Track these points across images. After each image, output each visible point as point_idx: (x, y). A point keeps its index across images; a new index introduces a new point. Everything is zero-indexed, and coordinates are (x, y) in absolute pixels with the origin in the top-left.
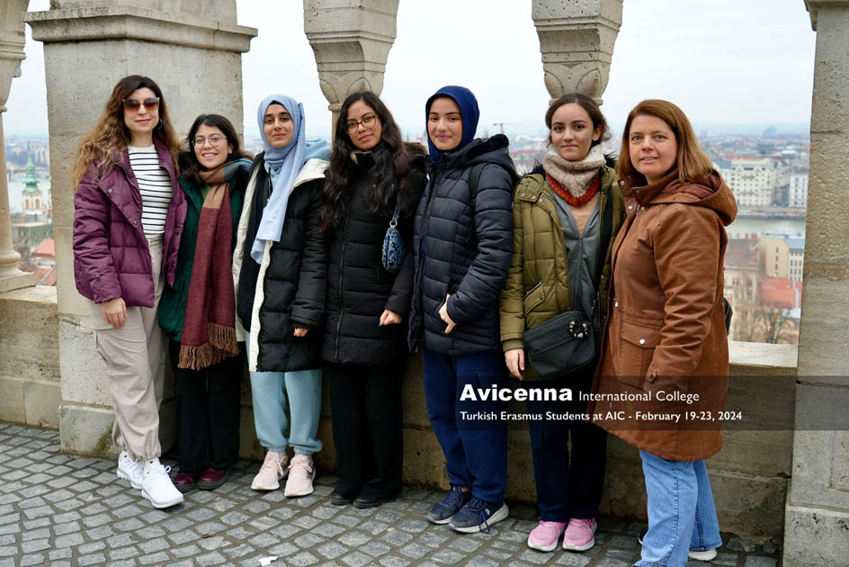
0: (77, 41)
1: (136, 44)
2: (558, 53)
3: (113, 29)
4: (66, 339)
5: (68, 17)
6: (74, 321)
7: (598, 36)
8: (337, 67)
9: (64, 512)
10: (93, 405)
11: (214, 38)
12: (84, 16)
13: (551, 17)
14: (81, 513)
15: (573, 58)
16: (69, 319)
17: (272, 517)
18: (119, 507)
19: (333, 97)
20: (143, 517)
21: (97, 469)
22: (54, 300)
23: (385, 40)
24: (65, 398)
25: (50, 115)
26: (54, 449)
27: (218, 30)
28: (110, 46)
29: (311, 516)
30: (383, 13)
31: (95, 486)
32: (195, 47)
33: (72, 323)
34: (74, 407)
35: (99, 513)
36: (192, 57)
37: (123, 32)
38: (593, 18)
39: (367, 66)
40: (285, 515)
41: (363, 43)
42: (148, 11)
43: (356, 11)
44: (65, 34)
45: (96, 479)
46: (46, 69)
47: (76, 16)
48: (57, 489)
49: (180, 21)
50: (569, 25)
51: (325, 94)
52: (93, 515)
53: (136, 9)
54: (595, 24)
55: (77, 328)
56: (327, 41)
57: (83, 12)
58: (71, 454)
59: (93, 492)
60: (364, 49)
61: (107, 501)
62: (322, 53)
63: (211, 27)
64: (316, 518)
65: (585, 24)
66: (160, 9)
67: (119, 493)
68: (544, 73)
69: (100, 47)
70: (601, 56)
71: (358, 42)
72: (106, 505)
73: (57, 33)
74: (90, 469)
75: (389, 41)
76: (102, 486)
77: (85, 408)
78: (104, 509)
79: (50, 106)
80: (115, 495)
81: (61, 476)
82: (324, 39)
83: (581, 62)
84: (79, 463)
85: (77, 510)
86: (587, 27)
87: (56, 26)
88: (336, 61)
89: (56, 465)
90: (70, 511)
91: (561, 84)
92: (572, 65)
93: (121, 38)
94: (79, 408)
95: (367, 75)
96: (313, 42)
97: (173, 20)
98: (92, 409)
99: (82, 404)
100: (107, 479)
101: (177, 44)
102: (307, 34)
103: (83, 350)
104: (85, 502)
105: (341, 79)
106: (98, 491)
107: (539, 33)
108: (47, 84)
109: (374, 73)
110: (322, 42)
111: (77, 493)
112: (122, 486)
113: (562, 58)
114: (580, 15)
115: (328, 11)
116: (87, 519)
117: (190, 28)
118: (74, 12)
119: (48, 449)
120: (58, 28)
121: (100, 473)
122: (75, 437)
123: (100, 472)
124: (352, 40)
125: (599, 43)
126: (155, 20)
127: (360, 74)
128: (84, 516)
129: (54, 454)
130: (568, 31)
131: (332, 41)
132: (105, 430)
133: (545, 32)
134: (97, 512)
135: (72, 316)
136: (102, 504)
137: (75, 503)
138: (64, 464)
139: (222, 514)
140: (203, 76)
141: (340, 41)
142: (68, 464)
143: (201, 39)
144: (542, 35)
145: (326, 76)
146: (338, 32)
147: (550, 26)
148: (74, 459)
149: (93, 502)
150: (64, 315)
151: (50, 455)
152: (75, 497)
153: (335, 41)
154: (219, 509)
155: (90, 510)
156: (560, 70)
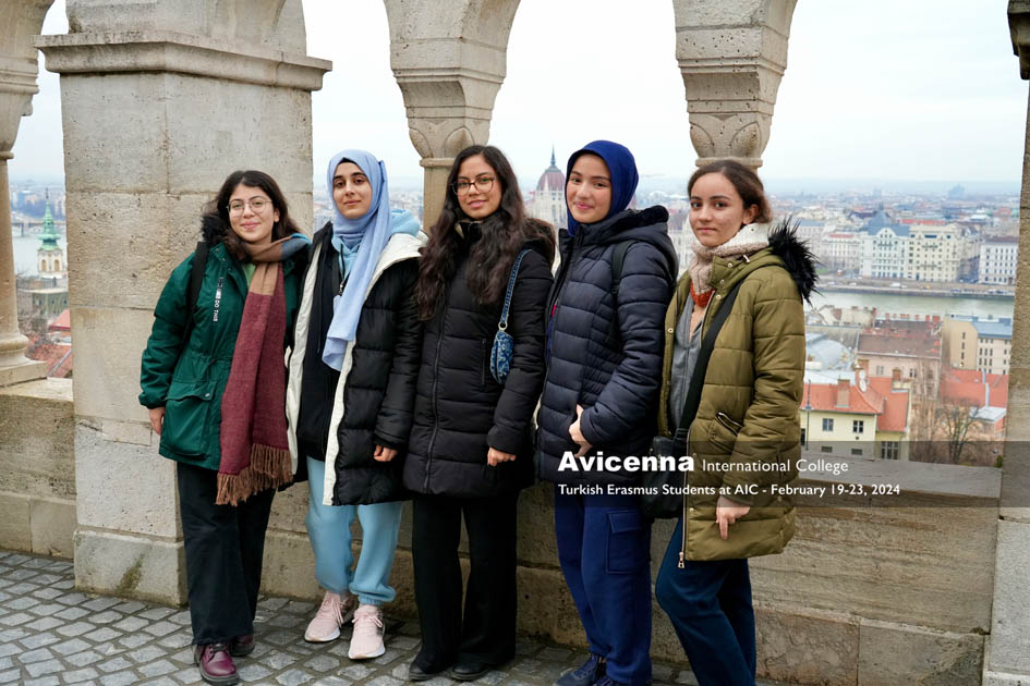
0: (103, 73)
1: (178, 79)
2: (707, 101)
3: (148, 59)
4: (84, 447)
5: (91, 43)
6: (95, 425)
7: (758, 81)
8: (431, 113)
9: (77, 668)
10: (117, 531)
11: (277, 72)
12: (112, 42)
13: (700, 57)
14: (99, 671)
15: (726, 107)
16: (88, 423)
17: (341, 676)
18: (148, 663)
19: (426, 148)
20: (178, 676)
21: (121, 613)
22: (70, 398)
23: (492, 79)
24: (82, 522)
25: (67, 166)
26: (67, 585)
27: (281, 63)
28: (145, 81)
29: (391, 676)
30: (490, 47)
31: (117, 634)
32: (253, 83)
33: (92, 428)
34: (92, 534)
35: (122, 670)
36: (250, 95)
37: (161, 63)
38: (752, 58)
39: (469, 112)
40: (358, 674)
41: (463, 83)
42: (193, 37)
43: (456, 44)
44: (88, 64)
45: (118, 626)
46: (63, 107)
47: (102, 42)
48: (69, 639)
49: (233, 51)
50: (722, 67)
51: (415, 146)
52: (114, 672)
53: (179, 35)
54: (755, 66)
55: (98, 434)
56: (418, 80)
57: (111, 37)
58: (87, 594)
59: (115, 642)
60: (465, 91)
61: (133, 655)
62: (412, 94)
63: (273, 59)
64: (396, 678)
65: (742, 67)
66: (208, 35)
67: (148, 643)
68: (689, 125)
69: (131, 80)
70: (761, 107)
71: (458, 82)
72: (131, 660)
73: (77, 63)
74: (111, 613)
75: (497, 80)
76: (126, 634)
77: (107, 535)
78: (129, 665)
79: (67, 154)
80: (143, 646)
81: (75, 621)
82: (415, 77)
83: (736, 113)
84: (99, 604)
85: (93, 665)
86: (743, 70)
87: (76, 53)
88: (431, 105)
89: (68, 606)
90: (85, 667)
91: (711, 139)
92: (724, 116)
93: (158, 71)
94: (99, 535)
95: (468, 123)
96: (401, 80)
97: (225, 49)
98: (115, 536)
99: (102, 530)
100: (132, 625)
101: (230, 80)
102: (394, 70)
103: (106, 461)
104: (104, 655)
105: (436, 128)
106: (121, 641)
107: (684, 75)
108: (64, 126)
109: (478, 120)
110: (413, 80)
111: (94, 643)
112: (152, 635)
113: (713, 107)
114: (735, 54)
115: (421, 42)
116: (106, 677)
117: (247, 59)
118: (99, 38)
119: (59, 586)
120: (79, 57)
121: (124, 618)
122: (93, 571)
123: (125, 616)
124: (451, 79)
125: (759, 89)
126: (202, 49)
127: (460, 121)
128: (102, 673)
129: (67, 593)
131: (425, 80)
132: (132, 563)
133: (691, 75)
134: (119, 668)
135: (91, 419)
136: (126, 659)
137: (91, 657)
138: (79, 606)
139: (278, 672)
140: (262, 119)
141: (435, 80)
142: (84, 606)
143: (260, 74)
144: (690, 80)
145: (417, 123)
146: (433, 69)
147: (697, 67)
148: (91, 600)
149: (115, 656)
150: (80, 417)
151: (60, 594)
152: (91, 649)
153: (429, 80)
154: (274, 666)
155: (110, 666)
156: (711, 123)
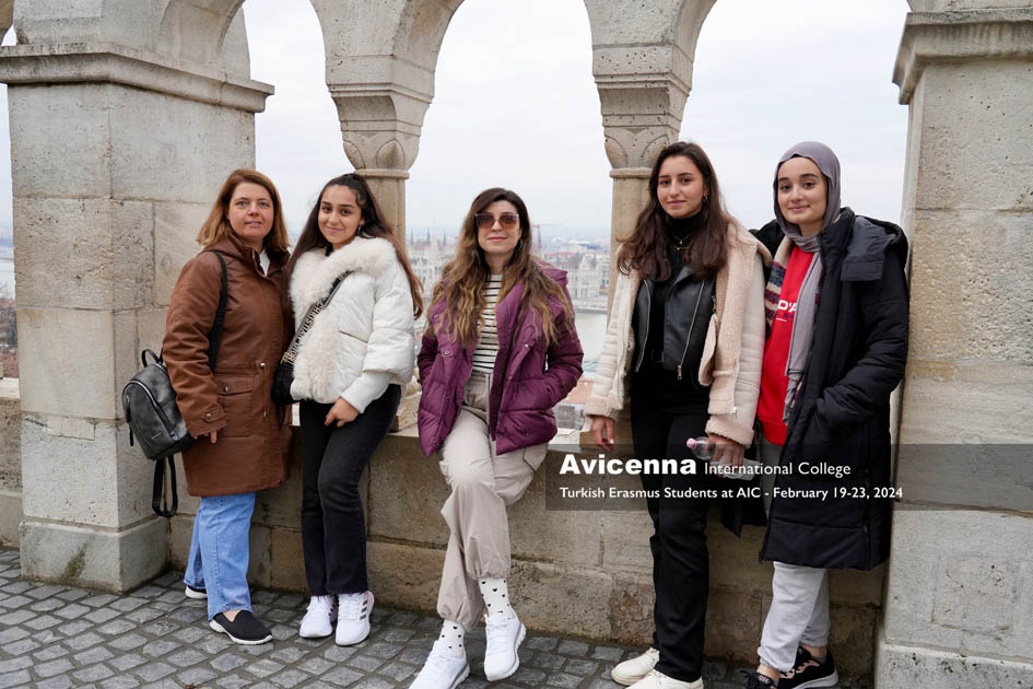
0: (48, 84)
1: (121, 90)
2: (621, 116)
3: (92, 70)
4: (29, 442)
5: (38, 54)
6: (40, 421)
7: (668, 96)
8: (364, 126)
9: (14, 657)
10: (62, 522)
11: (221, 92)
12: (57, 53)
13: (615, 73)
14: (34, 659)
15: (638, 122)
16: (34, 418)
17: (274, 660)
18: (84, 650)
19: (358, 159)
20: (113, 663)
21: (63, 600)
22: (16, 395)
23: (421, 97)
24: (28, 512)
25: (14, 173)
26: (13, 574)
27: (225, 83)
28: (89, 91)
29: (323, 658)
30: (419, 67)
31: (57, 622)
32: (197, 100)
33: (38, 423)
34: (38, 524)
35: (57, 658)
36: (194, 112)
37: (104, 74)
38: (663, 74)
39: (399, 126)
40: (291, 657)
41: (395, 98)
42: (137, 51)
43: (388, 61)
44: (34, 75)
45: (59, 613)
46: (11, 117)
47: (47, 53)
48: (9, 627)
49: (178, 67)
50: (635, 82)
51: (349, 158)
52: (49, 661)
53: (122, 47)
54: (666, 82)
55: (44, 429)
56: (352, 95)
57: (56, 48)
58: (33, 581)
59: (54, 630)
60: (396, 106)
61: (70, 642)
62: (347, 109)
63: (218, 79)
64: (328, 660)
65: (654, 82)
66: (153, 51)
67: (87, 630)
68: (604, 138)
69: (76, 91)
70: (671, 121)
71: (389, 97)
72: (68, 647)
73: (24, 73)
74: (54, 600)
75: (426, 99)
76: (66, 621)
77: (51, 526)
78: (65, 652)
79: (14, 161)
80: (82, 633)
81: (17, 609)
82: (348, 92)
83: (648, 127)
84: (43, 591)
85: (30, 654)
86: (656, 85)
87: (24, 64)
88: (361, 116)
89: (12, 595)
90: (20, 656)
91: (624, 152)
92: (636, 130)
93: (101, 82)
94: (44, 526)
95: (399, 136)
96: (336, 95)
97: (169, 65)
98: (60, 527)
99: (48, 520)
100: (74, 612)
101: (175, 96)
102: (329, 85)
103: (50, 456)
104: (41, 643)
105: (368, 141)
106: (60, 629)
107: (599, 90)
108: (11, 135)
109: (408, 135)
110: (347, 95)
111: (33, 631)
112: (91, 622)
113: (626, 121)
114: (649, 71)
115: (354, 59)
116: (40, 666)
117: (191, 77)
118: (44, 49)
119: (6, 574)
120: (25, 67)
121: (66, 605)
122: (39, 560)
123: (67, 603)
124: (382, 94)
125: (669, 104)
126: (146, 63)
127: (390, 135)
128: (37, 662)
129: (12, 581)
130: (633, 89)
131: (358, 95)
132: (76, 552)
133: (606, 90)
134: (54, 656)
135: (37, 415)
136: (63, 646)
137: (28, 645)
138: (22, 594)
139: (213, 657)
140: (206, 135)
141: (368, 94)
142: (29, 593)
143: (203, 92)
144: (604, 94)
145: (351, 136)
146: (365, 85)
147: (612, 83)
148: (36, 587)
149: (52, 644)
150: (26, 413)
151: (7, 582)
152: (29, 637)
153: (362, 94)
154: (210, 650)
155: (46, 654)
156: (623, 136)
